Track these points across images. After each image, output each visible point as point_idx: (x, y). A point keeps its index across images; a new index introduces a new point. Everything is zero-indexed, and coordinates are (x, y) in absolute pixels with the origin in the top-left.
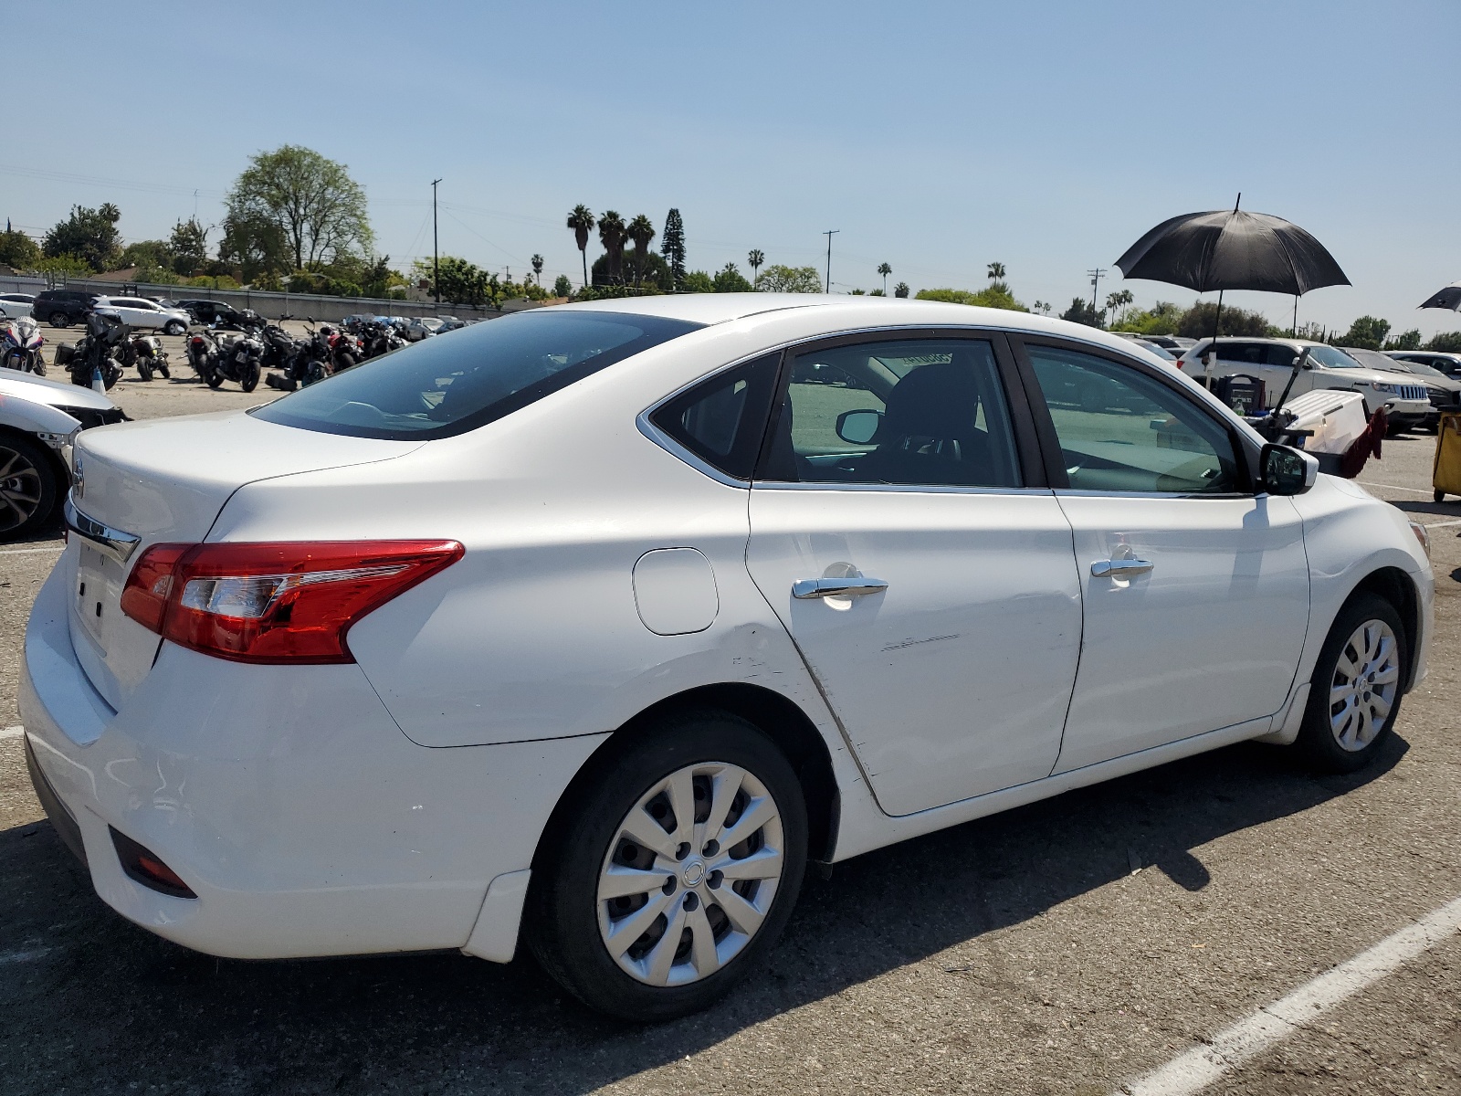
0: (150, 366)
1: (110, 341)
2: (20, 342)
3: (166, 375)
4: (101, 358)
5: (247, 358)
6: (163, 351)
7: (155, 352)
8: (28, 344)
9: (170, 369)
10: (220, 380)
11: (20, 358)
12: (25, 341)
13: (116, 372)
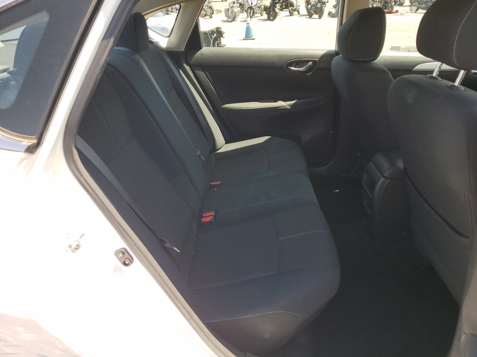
0: (293, 10)
1: (277, 2)
2: (251, 5)
3: (299, 13)
4: (273, 9)
5: (321, 5)
6: (299, 5)
7: (295, 5)
8: (253, 5)
9: (300, 11)
10: (312, 15)
11: (251, 10)
12: (252, 4)
13: (277, 13)
